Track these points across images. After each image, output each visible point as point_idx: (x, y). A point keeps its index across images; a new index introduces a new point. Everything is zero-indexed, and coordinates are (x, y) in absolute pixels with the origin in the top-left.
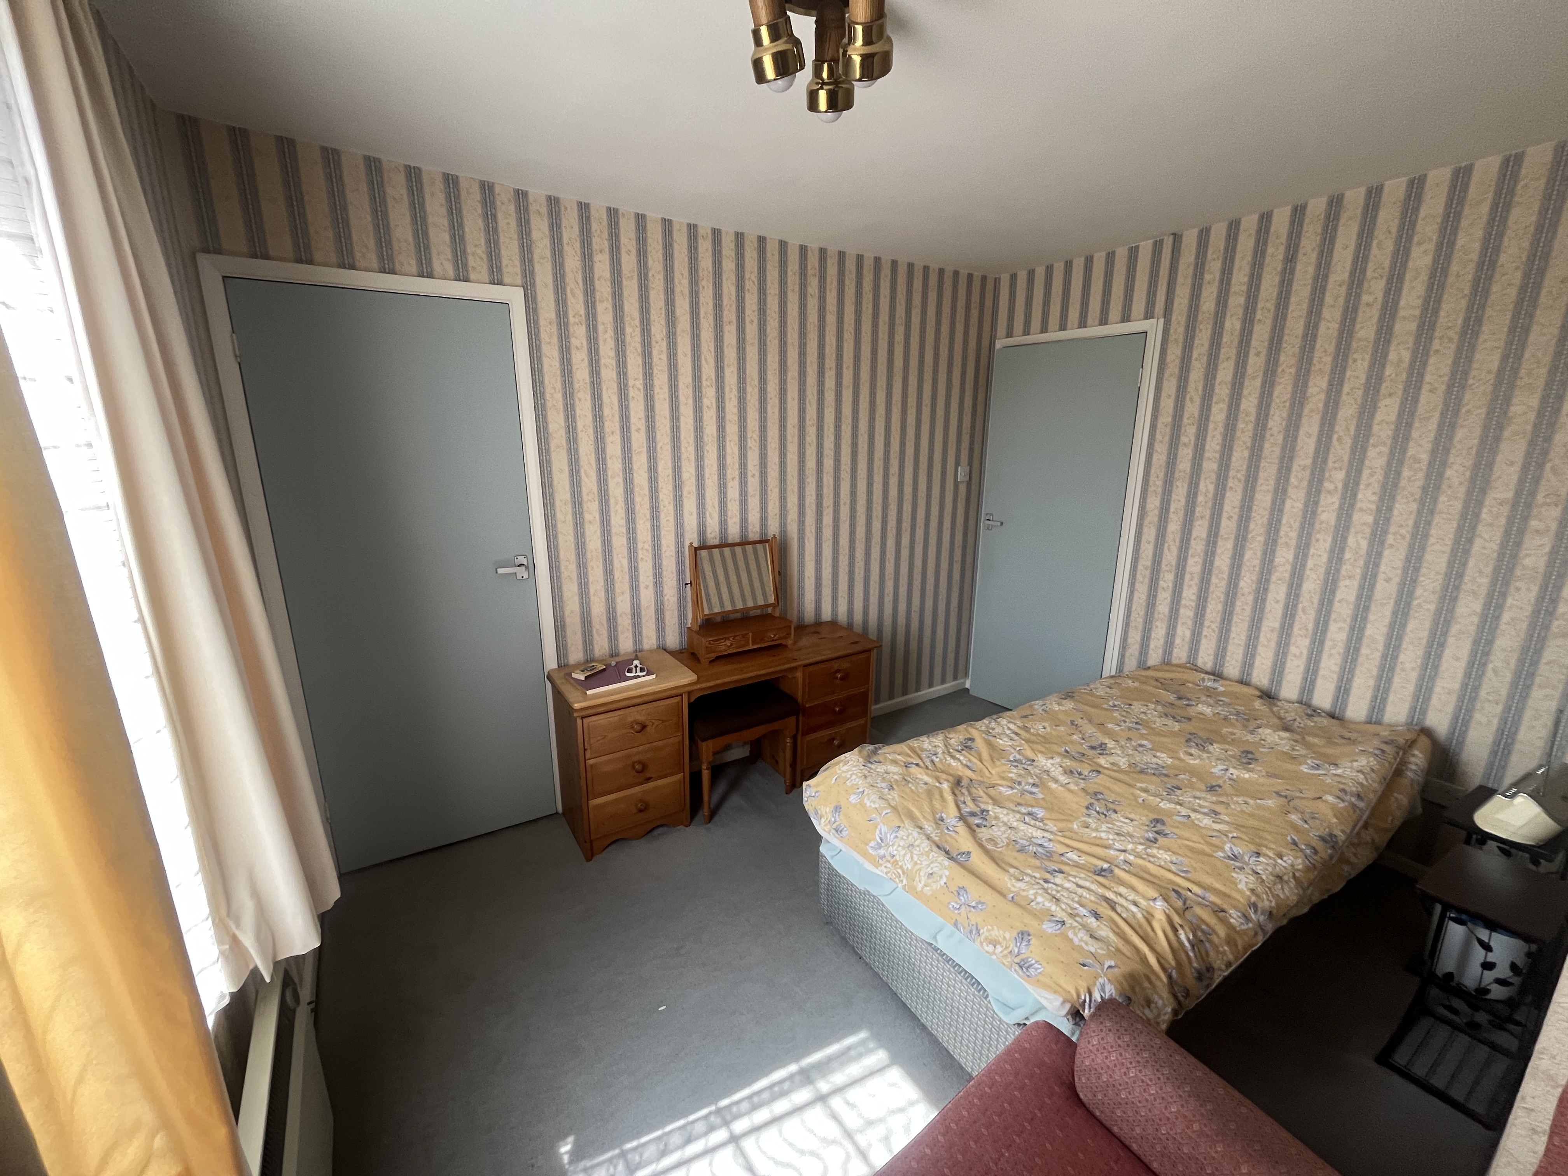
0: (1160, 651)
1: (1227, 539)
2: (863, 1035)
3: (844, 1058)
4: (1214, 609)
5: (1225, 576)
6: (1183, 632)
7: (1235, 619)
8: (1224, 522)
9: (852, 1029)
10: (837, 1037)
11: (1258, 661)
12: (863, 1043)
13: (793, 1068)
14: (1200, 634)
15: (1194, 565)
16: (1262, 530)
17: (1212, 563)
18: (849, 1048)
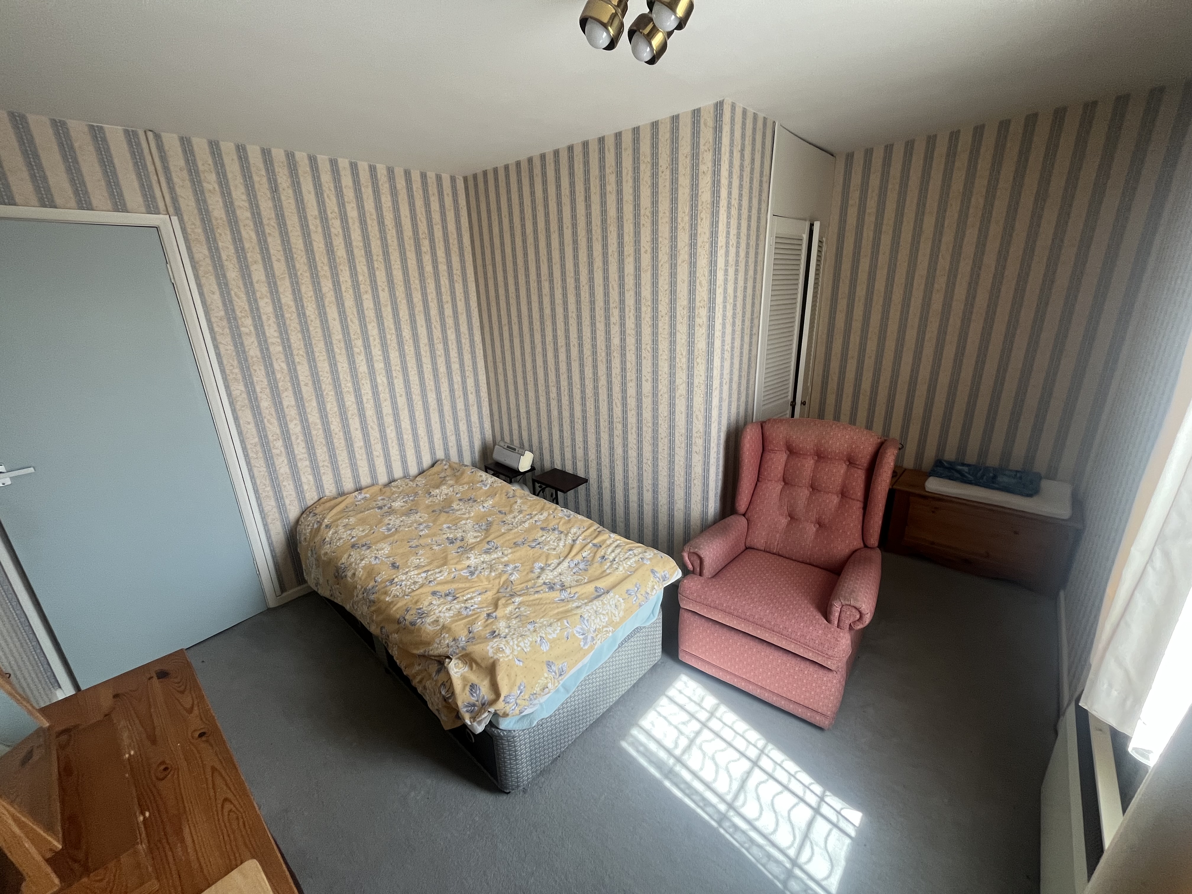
0: (296, 503)
1: (310, 400)
2: (624, 744)
3: (647, 754)
4: (322, 453)
5: (320, 426)
6: (307, 478)
7: (337, 452)
8: (304, 389)
9: (623, 752)
10: (632, 761)
11: (360, 470)
12: (632, 744)
13: (667, 784)
14: (319, 473)
15: (295, 427)
16: (331, 387)
17: (307, 420)
18: (638, 751)
